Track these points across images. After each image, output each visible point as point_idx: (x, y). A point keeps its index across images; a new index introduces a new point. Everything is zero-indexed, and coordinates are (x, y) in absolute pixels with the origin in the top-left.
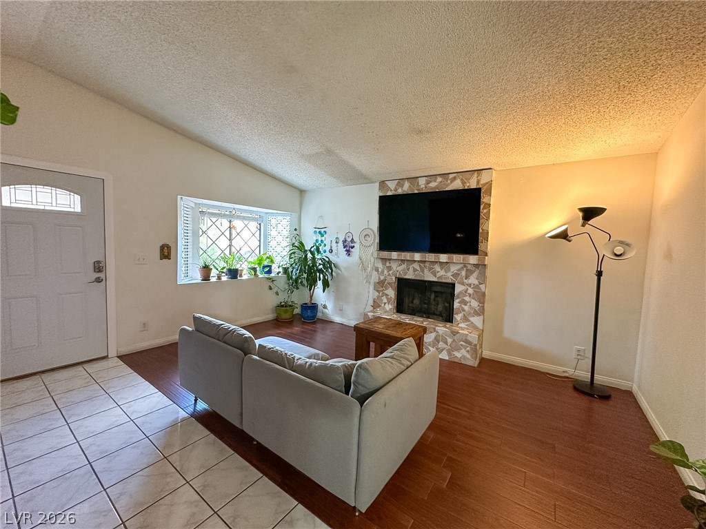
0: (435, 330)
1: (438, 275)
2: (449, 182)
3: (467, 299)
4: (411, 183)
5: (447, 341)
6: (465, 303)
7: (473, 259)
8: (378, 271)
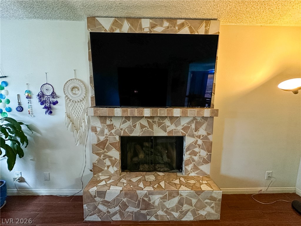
0: (178, 193)
1: (168, 129)
2: (177, 28)
3: (197, 150)
4: (132, 25)
5: (191, 203)
6: (195, 154)
7: (206, 112)
8: (96, 131)
